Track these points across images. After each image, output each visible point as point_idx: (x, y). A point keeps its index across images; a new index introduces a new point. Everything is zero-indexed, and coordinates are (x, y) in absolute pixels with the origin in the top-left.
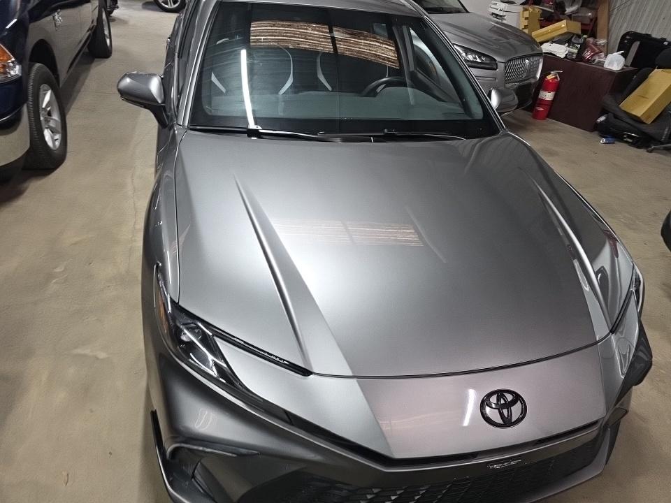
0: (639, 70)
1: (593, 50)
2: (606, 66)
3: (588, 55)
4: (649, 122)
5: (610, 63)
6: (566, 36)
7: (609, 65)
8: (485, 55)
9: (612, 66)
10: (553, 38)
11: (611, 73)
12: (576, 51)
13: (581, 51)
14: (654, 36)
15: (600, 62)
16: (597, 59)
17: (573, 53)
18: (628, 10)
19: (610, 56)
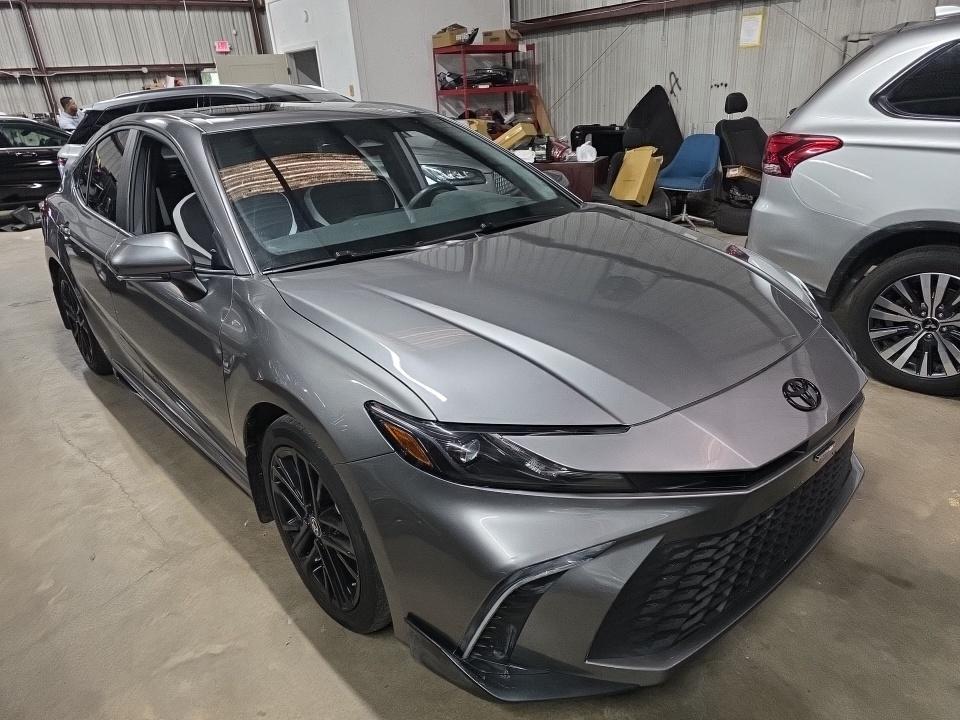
0: (611, 157)
1: (560, 148)
2: (580, 159)
3: (556, 153)
4: (645, 203)
5: (583, 155)
6: (525, 140)
7: (582, 157)
8: (466, 169)
9: (586, 157)
10: (514, 145)
11: (588, 165)
12: (544, 152)
13: (548, 151)
14: (602, 125)
15: (570, 158)
16: (567, 157)
17: (542, 155)
18: (565, 105)
19: (579, 149)
